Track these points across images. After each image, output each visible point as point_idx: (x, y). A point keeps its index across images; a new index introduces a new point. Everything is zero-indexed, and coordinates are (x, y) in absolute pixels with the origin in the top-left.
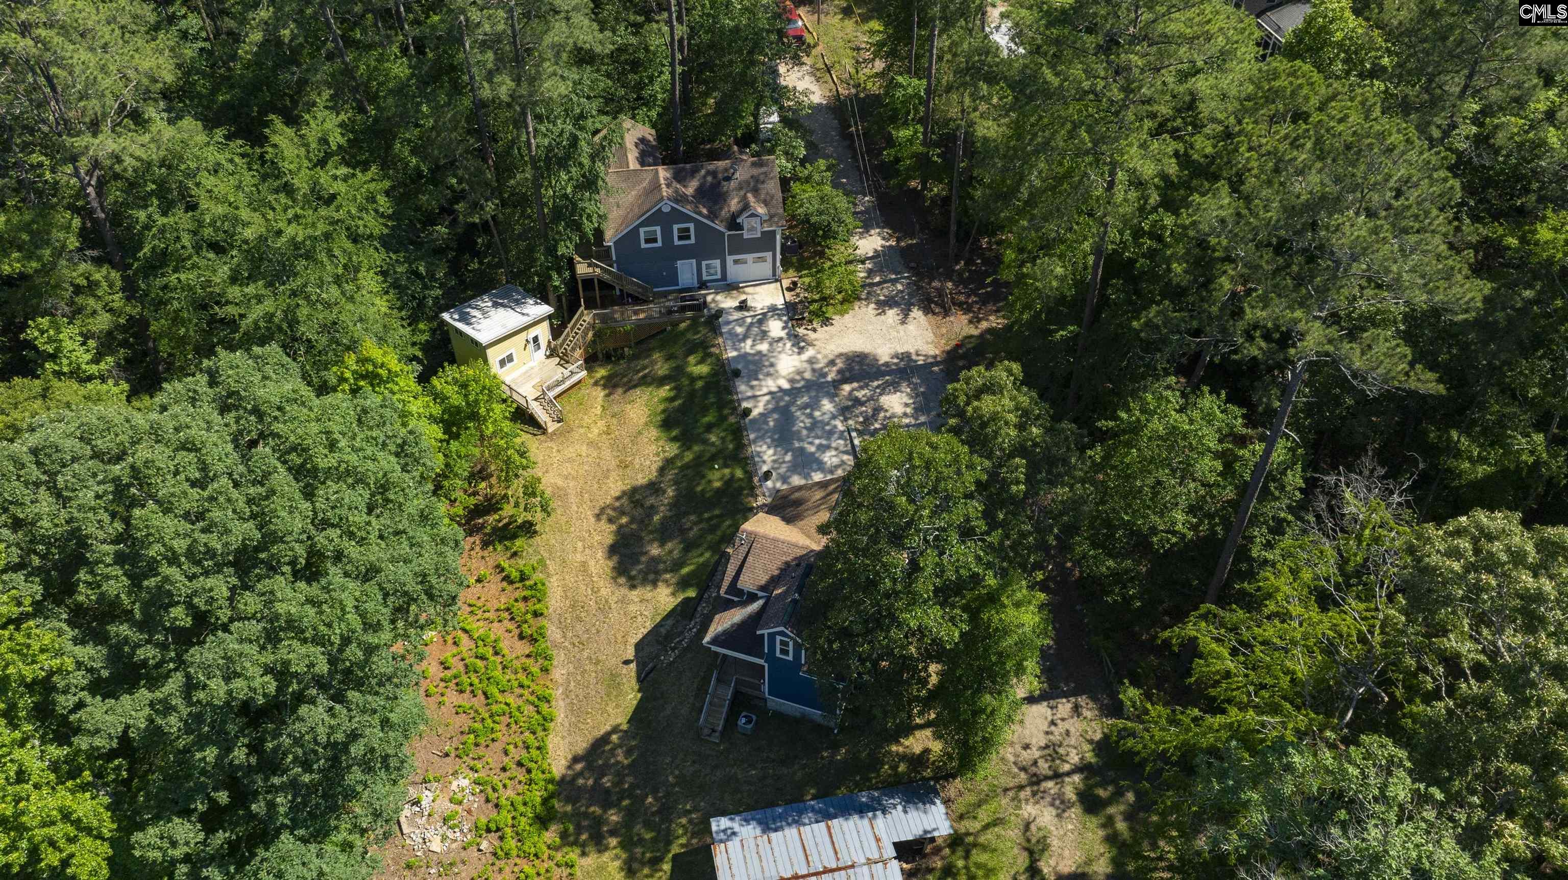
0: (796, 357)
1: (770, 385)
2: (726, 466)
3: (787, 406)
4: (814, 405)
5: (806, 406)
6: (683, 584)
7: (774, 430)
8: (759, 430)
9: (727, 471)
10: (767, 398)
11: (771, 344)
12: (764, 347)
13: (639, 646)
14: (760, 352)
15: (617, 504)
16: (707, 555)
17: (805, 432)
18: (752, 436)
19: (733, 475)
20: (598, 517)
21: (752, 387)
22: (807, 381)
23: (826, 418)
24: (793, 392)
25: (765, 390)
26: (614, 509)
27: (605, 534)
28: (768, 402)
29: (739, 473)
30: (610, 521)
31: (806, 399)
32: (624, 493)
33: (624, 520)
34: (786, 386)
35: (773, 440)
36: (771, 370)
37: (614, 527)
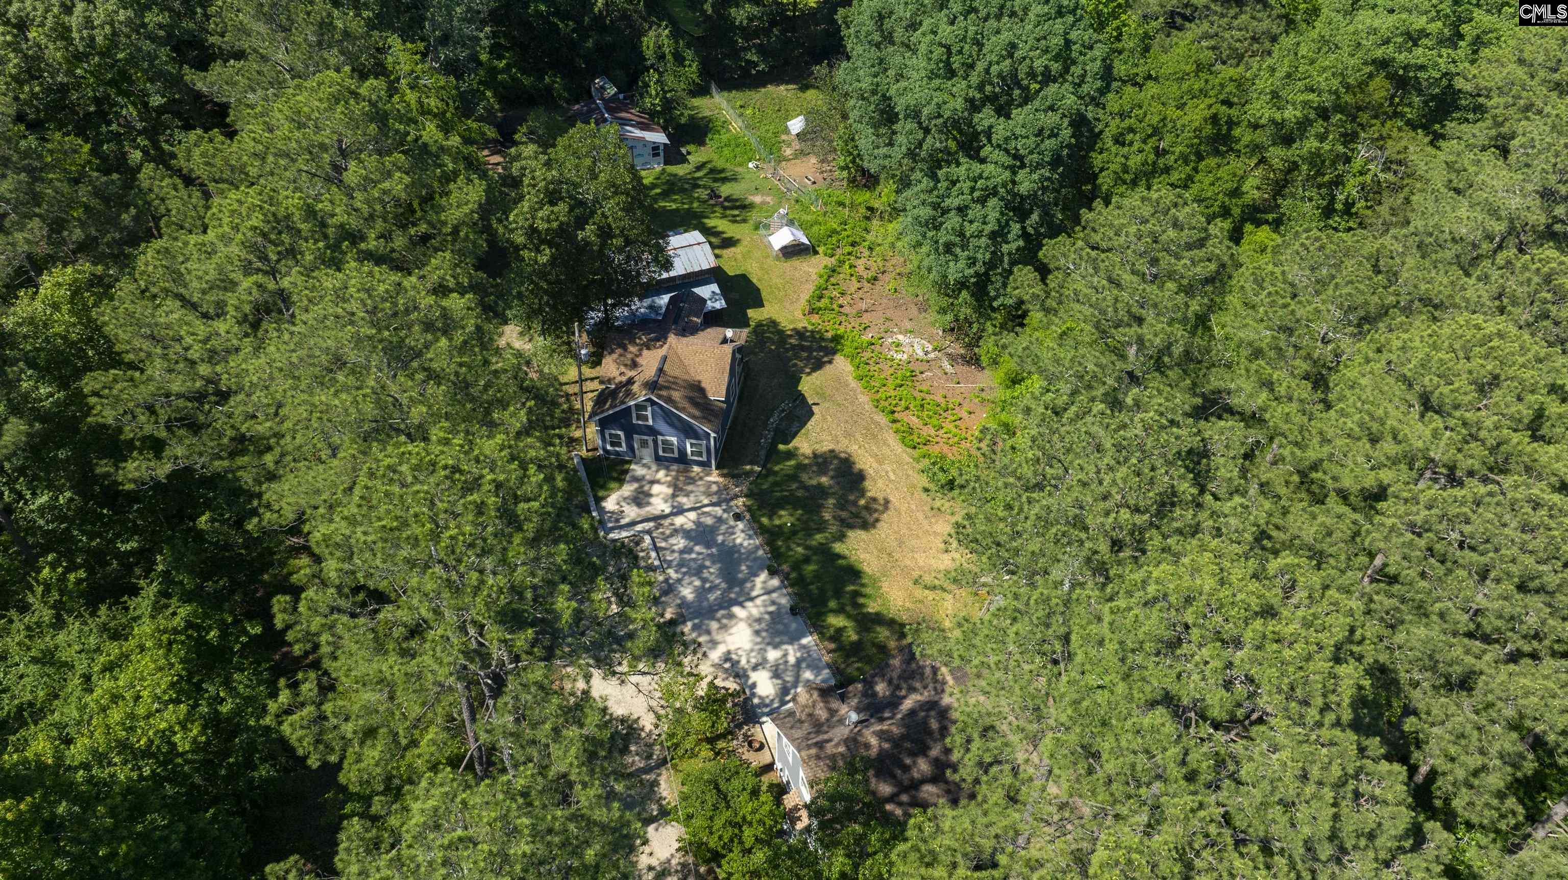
0: (732, 648)
1: (754, 609)
2: (780, 527)
3: (730, 588)
4: (701, 593)
5: (711, 589)
6: (790, 455)
7: (739, 562)
8: (756, 559)
9: (777, 522)
10: (754, 594)
11: (765, 660)
12: (773, 655)
13: (812, 414)
14: (776, 646)
15: (876, 515)
16: (777, 468)
17: (708, 563)
18: (761, 552)
19: (771, 518)
20: (887, 502)
21: (773, 603)
22: (713, 618)
23: (687, 580)
24: (727, 603)
25: (759, 601)
26: (876, 510)
27: (875, 488)
28: (752, 588)
29: (765, 520)
30: (874, 500)
31: (712, 597)
32: (874, 526)
33: (862, 502)
34: (736, 610)
35: (739, 551)
36: (757, 627)
37: (869, 494)
